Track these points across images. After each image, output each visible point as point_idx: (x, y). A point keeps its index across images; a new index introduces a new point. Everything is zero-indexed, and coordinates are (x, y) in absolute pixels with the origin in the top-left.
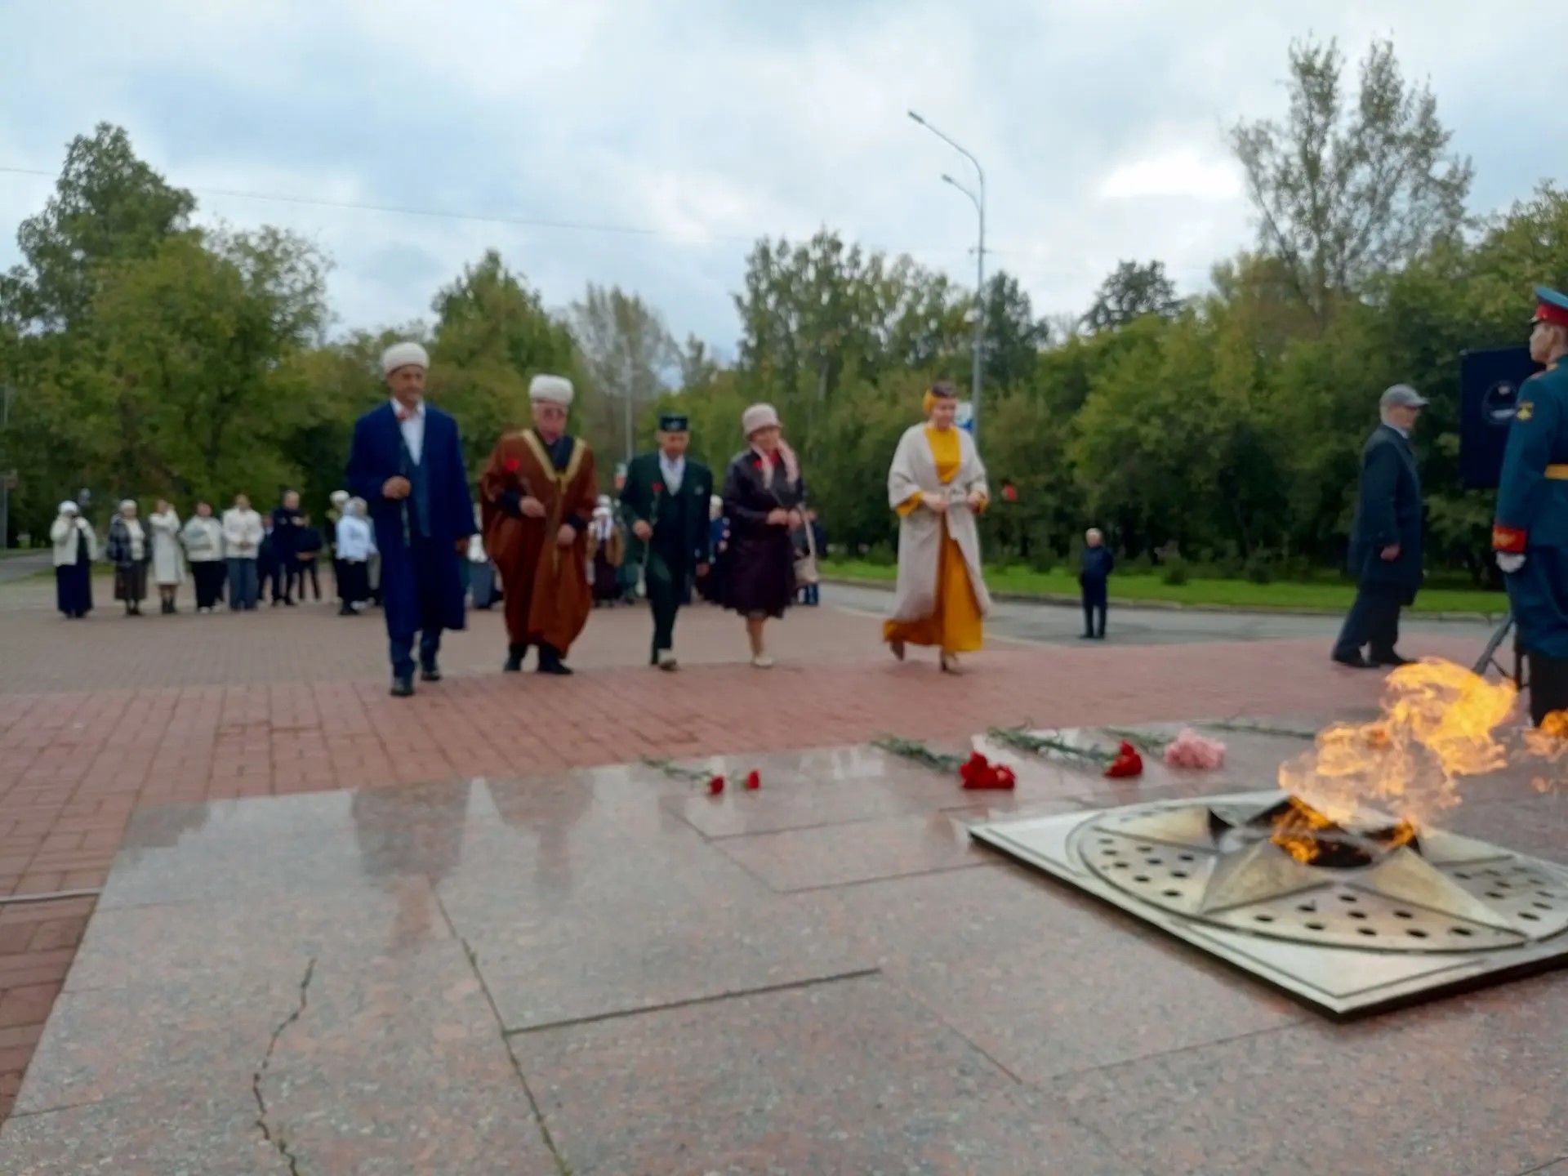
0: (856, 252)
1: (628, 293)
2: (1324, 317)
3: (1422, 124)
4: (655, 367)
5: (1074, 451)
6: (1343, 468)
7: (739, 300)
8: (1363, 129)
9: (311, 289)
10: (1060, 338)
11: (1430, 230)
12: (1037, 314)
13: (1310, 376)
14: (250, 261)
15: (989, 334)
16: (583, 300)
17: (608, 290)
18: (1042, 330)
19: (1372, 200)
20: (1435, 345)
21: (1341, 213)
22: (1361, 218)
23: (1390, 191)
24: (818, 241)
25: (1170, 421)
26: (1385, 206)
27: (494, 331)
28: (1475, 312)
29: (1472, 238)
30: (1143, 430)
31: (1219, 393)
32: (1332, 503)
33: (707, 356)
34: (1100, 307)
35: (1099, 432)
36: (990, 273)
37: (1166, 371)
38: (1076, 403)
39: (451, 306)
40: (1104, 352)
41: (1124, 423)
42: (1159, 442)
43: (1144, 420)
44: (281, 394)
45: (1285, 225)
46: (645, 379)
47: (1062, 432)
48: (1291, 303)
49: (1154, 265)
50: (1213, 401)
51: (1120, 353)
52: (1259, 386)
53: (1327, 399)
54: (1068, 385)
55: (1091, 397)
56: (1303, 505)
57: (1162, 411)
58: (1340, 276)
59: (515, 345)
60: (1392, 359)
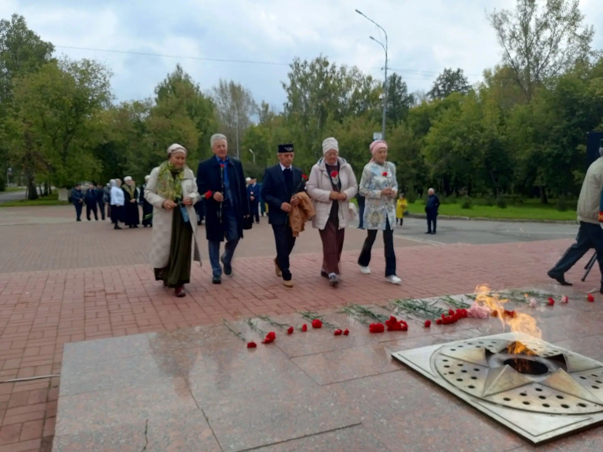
0: (334, 67)
1: (236, 83)
2: (529, 94)
3: (573, 11)
4: (248, 115)
5: (424, 151)
6: (537, 158)
7: (284, 86)
8: (548, 14)
9: (104, 85)
10: (419, 102)
11: (575, 56)
12: (409, 92)
13: (523, 121)
14: (78, 74)
15: (389, 101)
16: (218, 86)
17: (228, 82)
18: (411, 99)
19: (551, 44)
20: (576, 107)
21: (538, 49)
22: (546, 51)
23: (558, 40)
24: (318, 61)
25: (464, 138)
26: (556, 47)
27: (181, 103)
28: (593, 93)
29: (593, 60)
30: (453, 142)
31: (485, 127)
32: (532, 173)
33: (270, 110)
34: (436, 89)
35: (435, 143)
36: (390, 73)
37: (463, 118)
38: (426, 131)
39: (162, 92)
40: (437, 109)
41: (446, 139)
42: (460, 147)
43: (454, 138)
44: (92, 131)
45: (513, 54)
46: (244, 120)
47: (420, 142)
48: (515, 87)
49: (459, 71)
50: (482, 130)
51: (444, 110)
52: (501, 124)
53: (530, 129)
54: (422, 123)
55: (431, 129)
56: (520, 173)
57: (461, 135)
58: (537, 76)
59: (189, 108)
60: (558, 113)
